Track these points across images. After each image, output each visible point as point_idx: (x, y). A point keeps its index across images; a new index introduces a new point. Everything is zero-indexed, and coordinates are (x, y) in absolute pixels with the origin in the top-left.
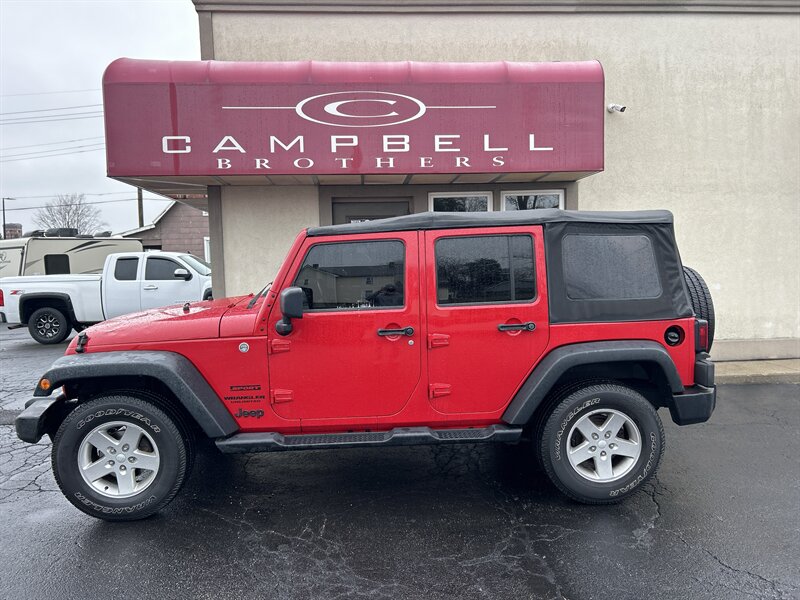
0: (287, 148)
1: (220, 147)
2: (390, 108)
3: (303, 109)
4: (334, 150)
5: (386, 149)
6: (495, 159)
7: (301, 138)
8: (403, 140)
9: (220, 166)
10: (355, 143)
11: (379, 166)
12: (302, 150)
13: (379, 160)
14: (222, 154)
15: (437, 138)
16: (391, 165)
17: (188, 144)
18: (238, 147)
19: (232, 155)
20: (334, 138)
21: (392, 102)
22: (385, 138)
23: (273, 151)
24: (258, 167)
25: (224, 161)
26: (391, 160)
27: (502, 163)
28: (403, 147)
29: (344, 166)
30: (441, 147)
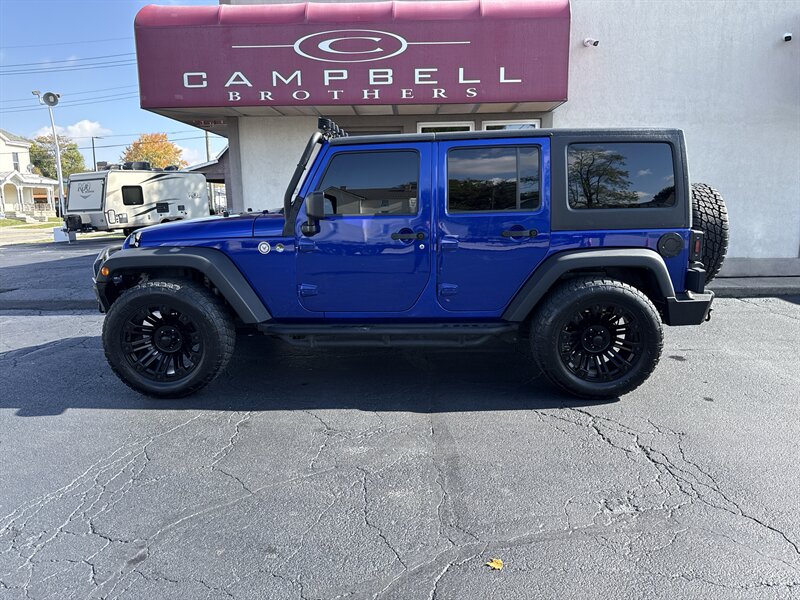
0: (287, 82)
1: (231, 82)
2: (375, 45)
3: (301, 47)
4: (327, 83)
5: (372, 82)
6: (468, 91)
7: (298, 73)
8: (387, 73)
9: (231, 99)
10: (345, 77)
11: (366, 97)
12: (299, 84)
13: (366, 92)
14: (233, 88)
15: (417, 71)
16: (377, 97)
17: (204, 80)
18: (246, 82)
19: (241, 88)
20: (326, 73)
21: (377, 40)
22: (371, 71)
23: (275, 84)
24: (263, 99)
25: (234, 94)
26: (377, 91)
27: (475, 94)
28: (387, 79)
29: (336, 97)
30: (420, 79)
